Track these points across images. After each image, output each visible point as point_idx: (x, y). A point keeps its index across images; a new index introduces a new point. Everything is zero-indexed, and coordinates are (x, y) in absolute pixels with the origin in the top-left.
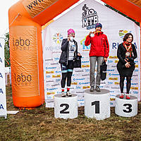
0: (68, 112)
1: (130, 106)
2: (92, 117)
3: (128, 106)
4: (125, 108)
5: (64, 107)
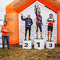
1: (52, 44)
2: (37, 48)
5: (26, 44)
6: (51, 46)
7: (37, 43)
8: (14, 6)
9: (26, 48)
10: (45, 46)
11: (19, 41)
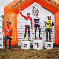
7: (36, 44)
8: (13, 7)
9: (25, 48)
10: (44, 47)
11: (18, 42)
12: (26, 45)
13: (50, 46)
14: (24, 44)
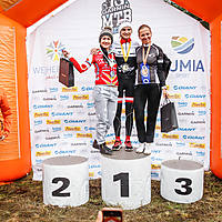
0: (68, 195)
1: (189, 182)
3: (184, 183)
4: (179, 186)
5: (60, 183)
6: (184, 190)
7: (116, 178)
9: (61, 202)
12: (66, 182)
13: (189, 191)
14: (55, 181)
